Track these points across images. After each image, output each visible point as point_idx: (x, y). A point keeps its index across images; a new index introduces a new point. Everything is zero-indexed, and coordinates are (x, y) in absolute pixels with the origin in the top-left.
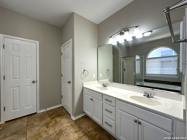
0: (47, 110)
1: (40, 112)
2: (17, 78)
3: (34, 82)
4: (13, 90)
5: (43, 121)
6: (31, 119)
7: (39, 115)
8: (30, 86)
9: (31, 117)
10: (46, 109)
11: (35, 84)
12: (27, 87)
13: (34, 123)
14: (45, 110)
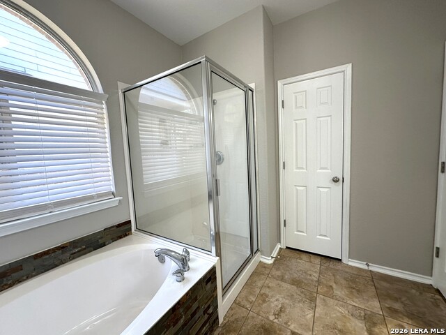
0: (371, 268)
1: (350, 264)
2: (302, 168)
3: (336, 180)
4: (297, 190)
5: (357, 298)
6: (327, 269)
7: (347, 270)
8: (327, 190)
9: (327, 264)
10: (368, 265)
11: (339, 186)
12: (321, 189)
13: (334, 286)
14: (365, 267)
